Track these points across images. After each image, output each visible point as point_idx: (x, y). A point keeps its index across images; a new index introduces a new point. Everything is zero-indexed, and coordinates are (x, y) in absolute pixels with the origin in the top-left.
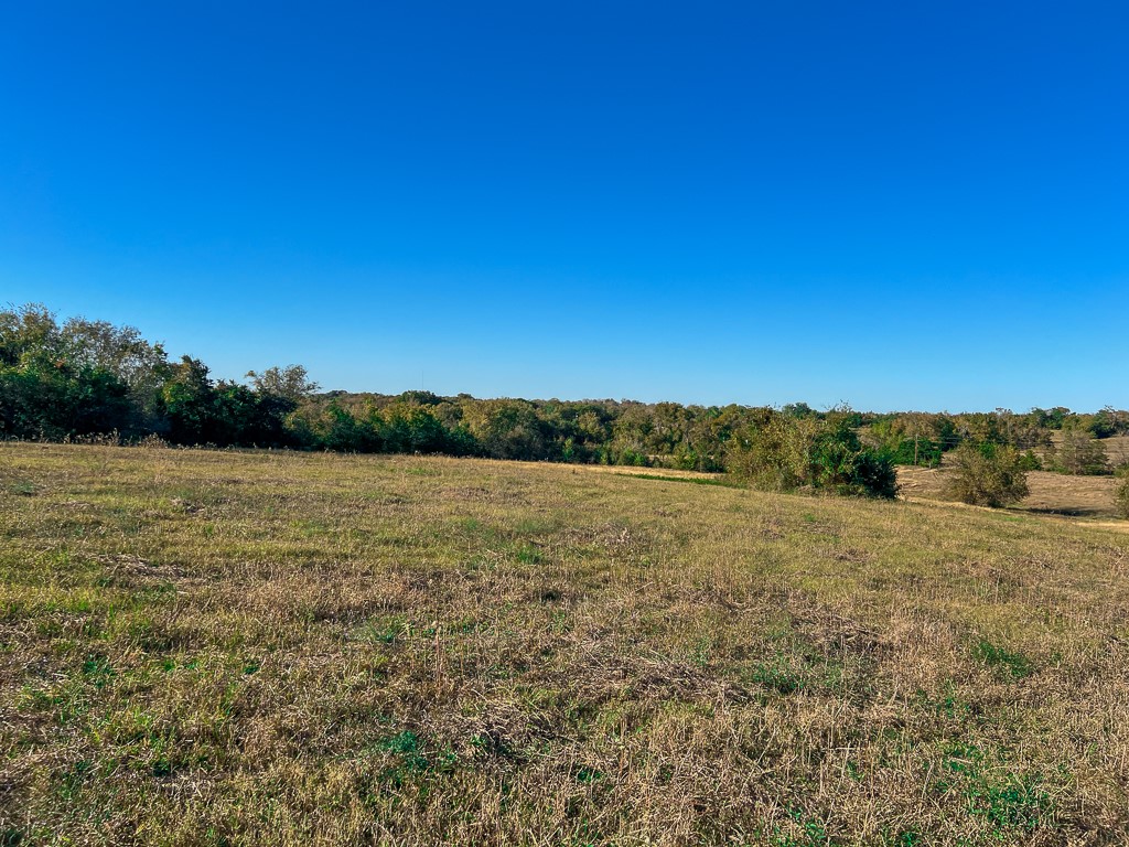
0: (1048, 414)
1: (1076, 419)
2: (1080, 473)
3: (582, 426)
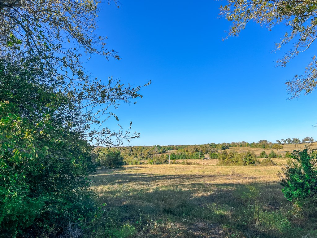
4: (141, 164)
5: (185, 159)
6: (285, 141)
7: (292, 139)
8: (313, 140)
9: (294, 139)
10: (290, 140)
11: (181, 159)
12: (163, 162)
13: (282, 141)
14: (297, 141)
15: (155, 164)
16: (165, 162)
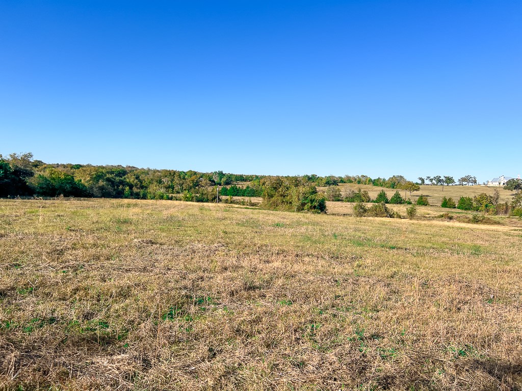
0: (310, 177)
1: (321, 179)
2: (333, 200)
3: (128, 180)
4: (171, 199)
5: (252, 196)
6: (431, 180)
7: (442, 178)
8: (475, 182)
9: (445, 177)
10: (440, 178)
11: (247, 196)
12: (210, 198)
13: (427, 179)
14: (449, 180)
15: (195, 201)
16: (215, 198)
